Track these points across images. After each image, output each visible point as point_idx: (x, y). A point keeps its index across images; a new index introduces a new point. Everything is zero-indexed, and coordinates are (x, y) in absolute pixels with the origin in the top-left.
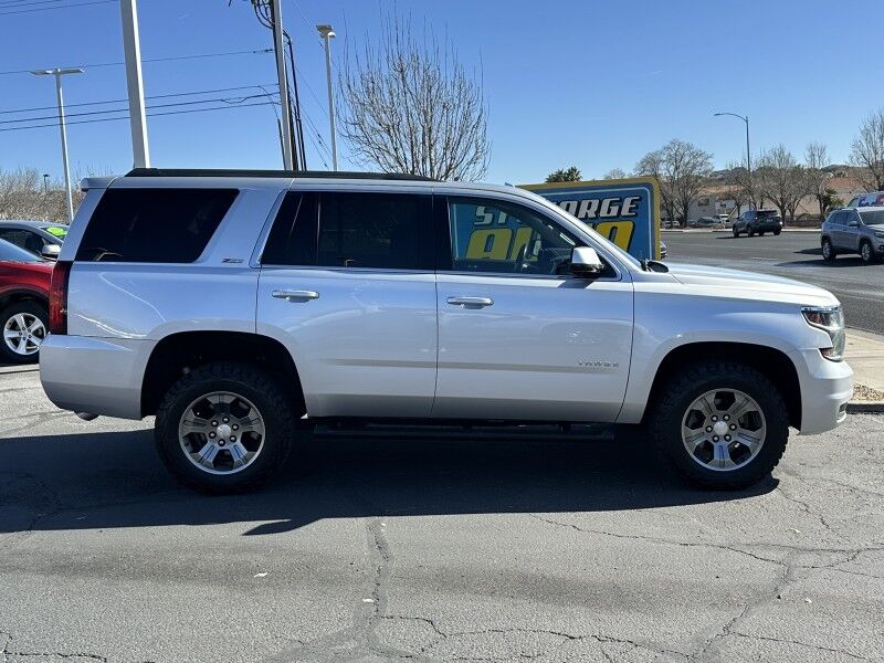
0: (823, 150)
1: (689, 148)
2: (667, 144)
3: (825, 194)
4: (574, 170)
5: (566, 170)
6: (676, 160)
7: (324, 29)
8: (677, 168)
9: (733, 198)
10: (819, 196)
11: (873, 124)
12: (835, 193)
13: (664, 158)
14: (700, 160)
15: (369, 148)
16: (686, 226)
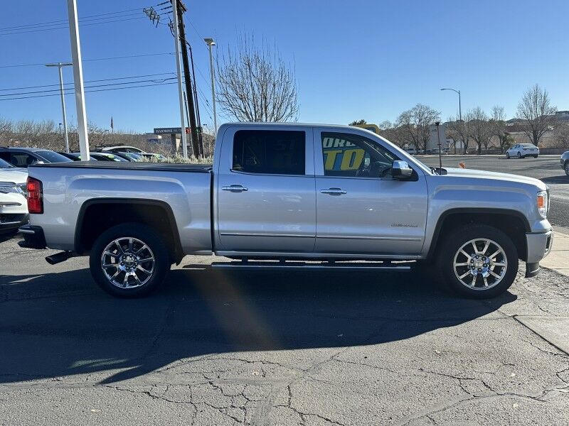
0: (502, 110)
1: (427, 108)
2: (414, 106)
3: (505, 135)
4: (363, 121)
5: (359, 121)
6: (420, 115)
7: (208, 41)
8: (420, 120)
9: (452, 138)
10: (500, 137)
11: (530, 95)
12: (509, 134)
13: (413, 114)
14: (433, 115)
15: (230, 108)
16: (425, 153)
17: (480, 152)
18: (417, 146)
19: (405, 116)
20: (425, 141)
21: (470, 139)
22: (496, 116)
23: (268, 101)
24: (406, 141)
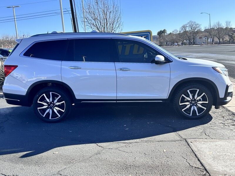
0: (230, 22)
1: (195, 23)
2: (189, 22)
3: (231, 35)
4: (165, 30)
5: (162, 30)
6: (191, 26)
8: (191, 29)
9: (206, 37)
10: (229, 36)
12: (234, 34)
13: (188, 26)
14: (198, 26)
15: (89, 25)
16: (194, 45)
17: (220, 43)
18: (190, 41)
19: (184, 27)
20: (194, 39)
21: (215, 37)
22: (227, 25)
23: (108, 20)
24: (185, 39)
